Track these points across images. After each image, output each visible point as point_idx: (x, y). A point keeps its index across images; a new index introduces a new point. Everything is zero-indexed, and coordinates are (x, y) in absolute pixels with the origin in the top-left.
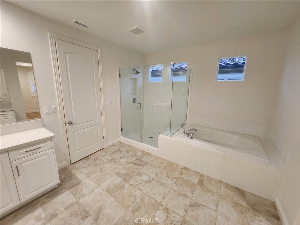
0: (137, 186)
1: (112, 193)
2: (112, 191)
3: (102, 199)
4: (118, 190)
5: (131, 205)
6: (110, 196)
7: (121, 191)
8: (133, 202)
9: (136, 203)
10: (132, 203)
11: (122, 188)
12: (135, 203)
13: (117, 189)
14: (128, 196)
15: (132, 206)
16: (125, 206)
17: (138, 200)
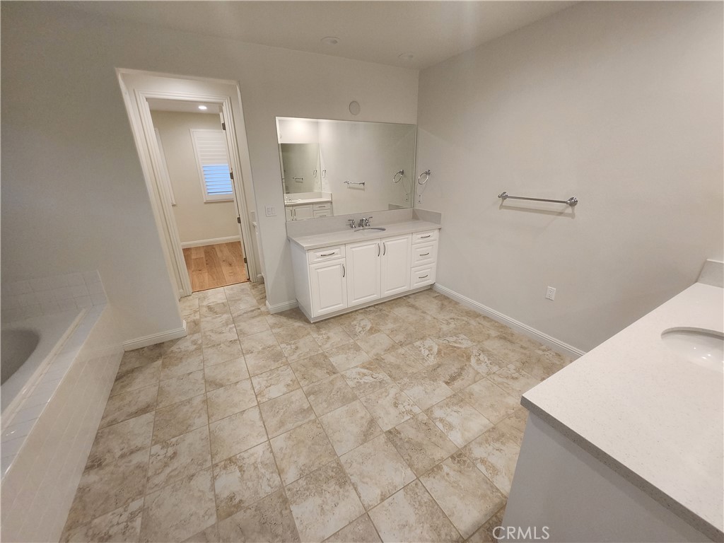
0: (268, 462)
1: (333, 468)
2: (334, 474)
3: (361, 461)
4: (319, 469)
5: (308, 423)
6: (343, 460)
7: (313, 465)
8: (300, 426)
9: (296, 421)
10: (303, 426)
11: (307, 472)
12: (300, 423)
13: (320, 475)
14: (303, 442)
15: (306, 420)
16: (319, 426)
17: (290, 426)
